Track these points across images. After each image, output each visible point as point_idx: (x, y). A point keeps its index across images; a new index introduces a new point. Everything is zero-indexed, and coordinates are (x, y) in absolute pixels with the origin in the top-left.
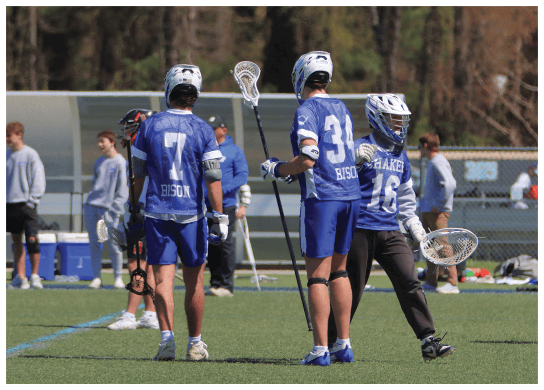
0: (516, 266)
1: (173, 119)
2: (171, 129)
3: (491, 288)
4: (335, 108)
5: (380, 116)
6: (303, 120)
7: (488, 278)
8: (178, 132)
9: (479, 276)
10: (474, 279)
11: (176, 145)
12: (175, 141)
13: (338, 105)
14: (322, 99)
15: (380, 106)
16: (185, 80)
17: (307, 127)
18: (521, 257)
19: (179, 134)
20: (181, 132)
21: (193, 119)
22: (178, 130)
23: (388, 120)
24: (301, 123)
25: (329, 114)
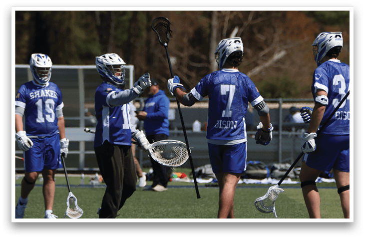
0: (203, 171)
1: (225, 75)
2: (225, 83)
3: (188, 185)
4: (342, 69)
5: (106, 68)
6: (318, 76)
7: (186, 179)
8: (230, 85)
9: (181, 177)
10: (178, 179)
11: (228, 93)
12: (228, 90)
13: (345, 67)
14: (334, 63)
15: (104, 61)
16: (237, 47)
17: (321, 82)
18: (206, 166)
19: (231, 85)
20: (232, 84)
21: (240, 75)
22: (229, 83)
23: (111, 69)
24: (317, 79)
25: (338, 74)
